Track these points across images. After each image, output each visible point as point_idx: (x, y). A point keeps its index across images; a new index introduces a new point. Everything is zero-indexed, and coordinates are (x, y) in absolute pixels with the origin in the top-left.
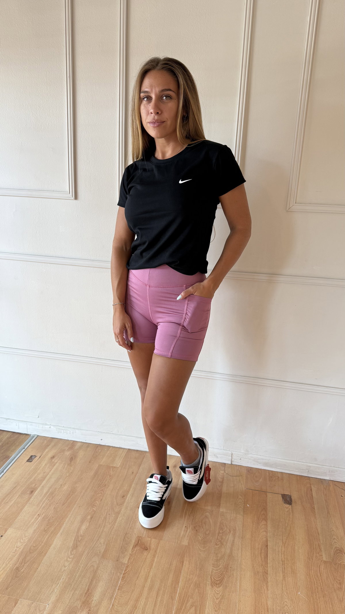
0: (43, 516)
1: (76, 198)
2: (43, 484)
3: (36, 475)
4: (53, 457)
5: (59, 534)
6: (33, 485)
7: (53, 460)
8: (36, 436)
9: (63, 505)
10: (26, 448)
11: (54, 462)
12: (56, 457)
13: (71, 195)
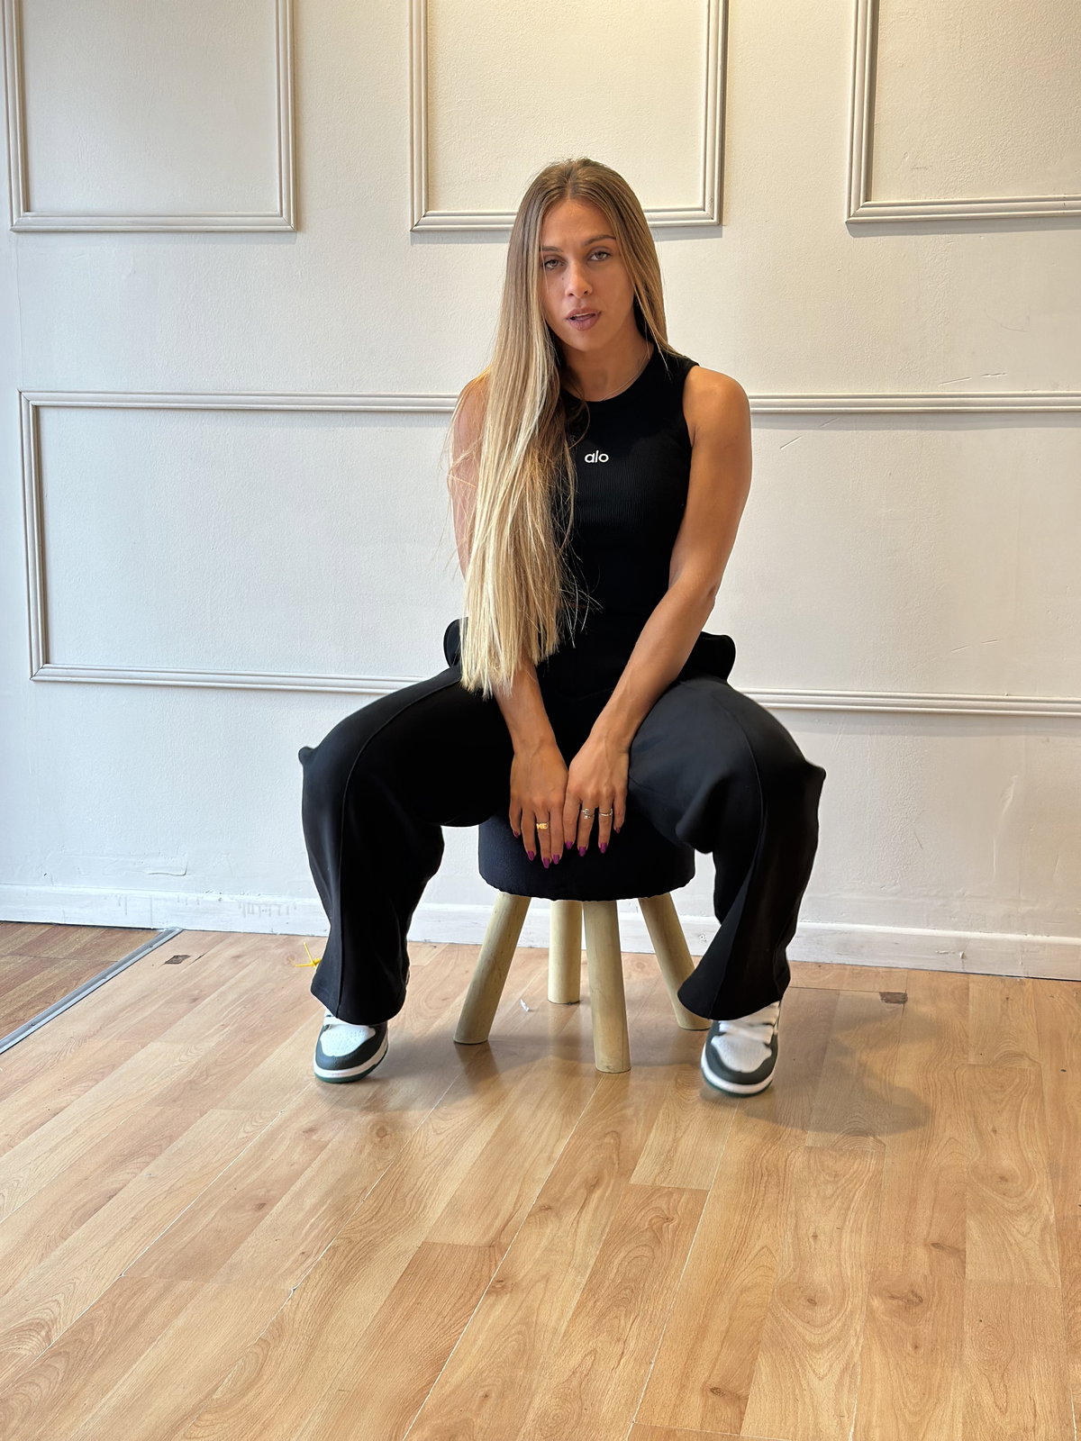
0: (235, 1026)
1: (298, 226)
2: (223, 989)
3: (199, 978)
4: (238, 957)
5: (284, 1044)
6: (197, 992)
7: (240, 960)
8: (178, 930)
9: (284, 1012)
10: (154, 946)
11: (241, 963)
12: (245, 958)
13: (286, 222)
